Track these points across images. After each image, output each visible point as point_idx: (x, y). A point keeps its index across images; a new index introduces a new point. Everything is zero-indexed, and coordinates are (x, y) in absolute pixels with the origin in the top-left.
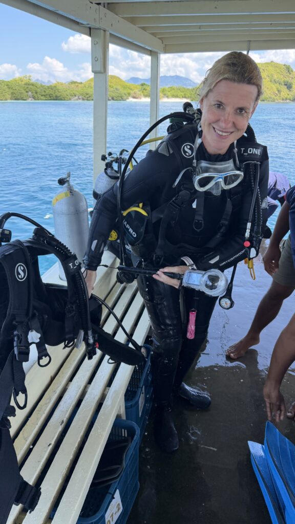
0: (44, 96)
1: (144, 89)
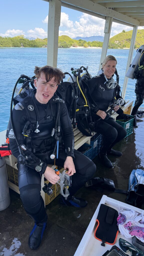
0: (29, 45)
1: (80, 42)
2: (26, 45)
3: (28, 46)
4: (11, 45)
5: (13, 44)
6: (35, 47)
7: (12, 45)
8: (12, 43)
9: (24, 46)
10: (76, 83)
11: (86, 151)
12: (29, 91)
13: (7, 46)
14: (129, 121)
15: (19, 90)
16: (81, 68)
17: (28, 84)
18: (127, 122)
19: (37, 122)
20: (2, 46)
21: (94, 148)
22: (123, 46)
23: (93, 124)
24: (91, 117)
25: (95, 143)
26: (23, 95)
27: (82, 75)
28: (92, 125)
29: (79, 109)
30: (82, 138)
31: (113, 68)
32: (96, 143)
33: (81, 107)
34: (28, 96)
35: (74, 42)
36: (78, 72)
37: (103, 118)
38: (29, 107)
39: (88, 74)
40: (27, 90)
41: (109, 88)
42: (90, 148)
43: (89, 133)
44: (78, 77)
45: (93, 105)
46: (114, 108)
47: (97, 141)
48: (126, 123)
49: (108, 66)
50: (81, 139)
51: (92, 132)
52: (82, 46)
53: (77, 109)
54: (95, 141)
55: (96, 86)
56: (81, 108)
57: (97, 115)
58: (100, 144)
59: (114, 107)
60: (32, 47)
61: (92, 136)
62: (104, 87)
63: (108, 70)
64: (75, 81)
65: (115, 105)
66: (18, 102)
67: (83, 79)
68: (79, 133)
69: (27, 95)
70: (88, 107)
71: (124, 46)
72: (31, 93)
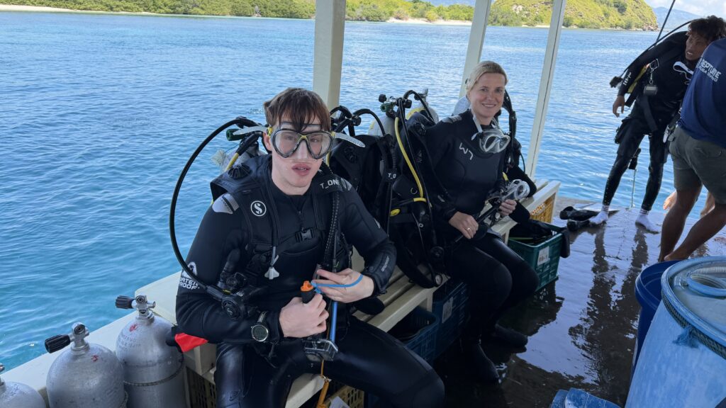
0: (276, 11)
1: (415, 8)
2: (268, 11)
3: (273, 14)
4: (227, 10)
5: (233, 7)
6: (291, 17)
7: (230, 11)
8: (230, 6)
9: (262, 14)
10: (392, 137)
11: (419, 332)
12: (257, 162)
13: (215, 12)
14: (547, 242)
15: (230, 160)
16: (406, 96)
17: (256, 140)
18: (543, 244)
19: (274, 248)
20: (204, 12)
21: (443, 321)
22: (536, 19)
23: (439, 251)
24: (434, 232)
25: (445, 306)
26: (238, 173)
27: (409, 113)
28: (437, 255)
29: (400, 209)
30: (408, 292)
31: (498, 94)
32: (448, 307)
33: (404, 203)
34: (252, 175)
35: (398, 7)
36: (397, 105)
37: (469, 236)
38: (253, 205)
39: (426, 112)
40: (253, 158)
41: (487, 150)
42: (430, 323)
43: (429, 277)
44: (397, 119)
45: (439, 197)
46: (501, 207)
47: (452, 299)
48: (540, 248)
49: (483, 90)
50: (405, 294)
51: (437, 274)
52: (422, 16)
53: (393, 209)
54: (445, 302)
55: (449, 145)
56: (404, 206)
57: (450, 225)
58: (461, 308)
59: (500, 204)
60: (283, 17)
61: (437, 286)
62: (470, 149)
63: (483, 101)
64: (388, 132)
65: (504, 197)
66: (224, 191)
67: (411, 127)
68: (400, 277)
69: (250, 172)
70: (424, 204)
71: (538, 19)
72: (262, 167)
